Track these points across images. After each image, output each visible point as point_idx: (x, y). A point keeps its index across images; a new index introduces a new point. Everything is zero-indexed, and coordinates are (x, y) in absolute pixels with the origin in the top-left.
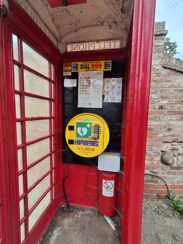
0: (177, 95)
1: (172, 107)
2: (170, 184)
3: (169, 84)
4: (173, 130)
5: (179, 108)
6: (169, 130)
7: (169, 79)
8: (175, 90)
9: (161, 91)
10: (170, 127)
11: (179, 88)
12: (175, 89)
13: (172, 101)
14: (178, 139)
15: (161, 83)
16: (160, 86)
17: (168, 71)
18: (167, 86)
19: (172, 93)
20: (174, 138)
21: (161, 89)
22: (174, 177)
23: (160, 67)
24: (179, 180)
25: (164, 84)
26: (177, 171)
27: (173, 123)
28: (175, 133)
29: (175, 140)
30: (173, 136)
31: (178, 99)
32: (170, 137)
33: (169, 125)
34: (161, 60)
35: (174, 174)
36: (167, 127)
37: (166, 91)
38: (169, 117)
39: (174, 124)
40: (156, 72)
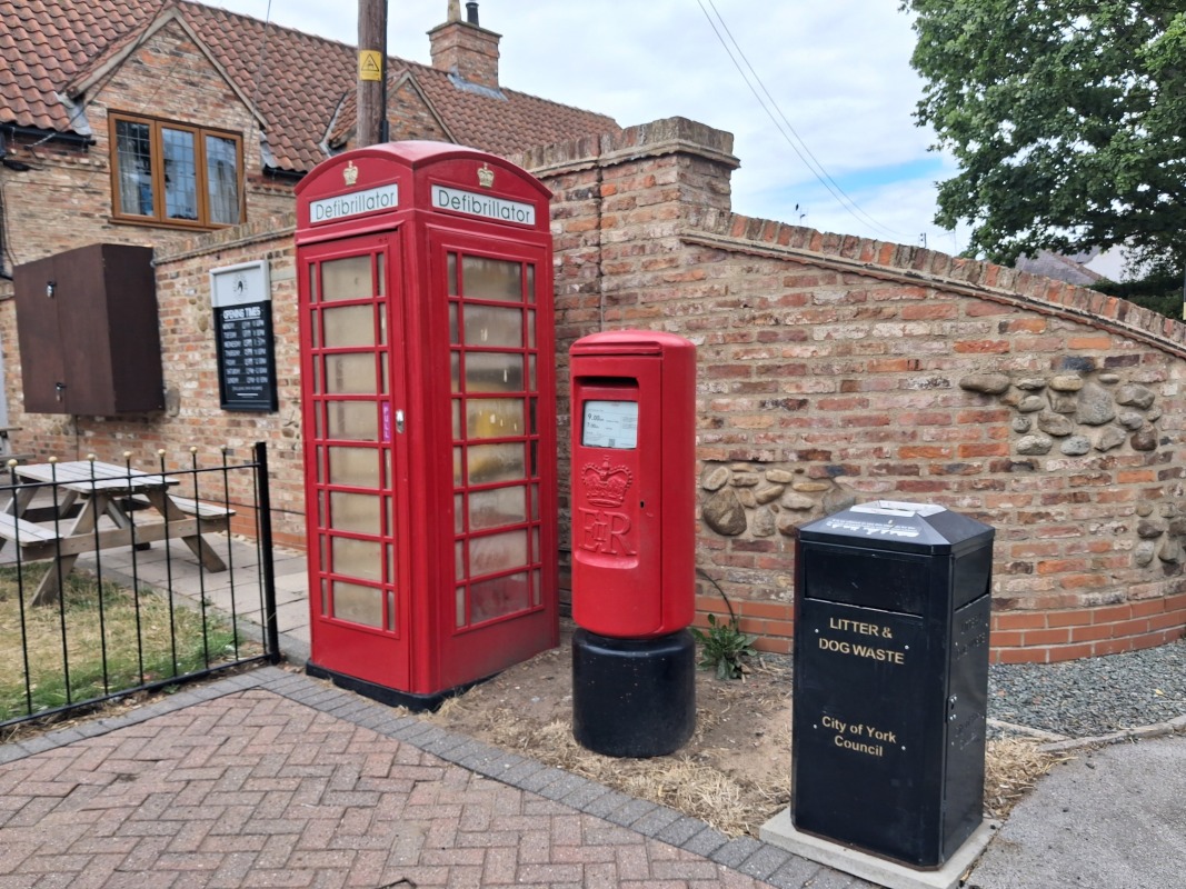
0: (726, 319)
1: (718, 353)
2: (739, 600)
3: (704, 287)
4: (726, 423)
5: (737, 356)
6: (717, 423)
7: (700, 273)
8: (720, 305)
9: (685, 310)
10: (719, 416)
11: (730, 298)
12: (720, 299)
13: (715, 336)
14: (744, 453)
15: (682, 286)
16: (680, 295)
17: (694, 250)
18: (699, 294)
19: (712, 312)
20: (734, 447)
21: (685, 304)
22: (750, 577)
23: (673, 243)
24: (768, 588)
25: (690, 287)
26: (756, 555)
27: (723, 401)
28: (733, 432)
29: (735, 453)
30: (730, 441)
31: (731, 330)
32: (720, 446)
33: (714, 407)
34: (676, 222)
35: (748, 564)
36: (711, 414)
37: (697, 309)
38: (711, 384)
39: (727, 405)
40: (667, 257)
